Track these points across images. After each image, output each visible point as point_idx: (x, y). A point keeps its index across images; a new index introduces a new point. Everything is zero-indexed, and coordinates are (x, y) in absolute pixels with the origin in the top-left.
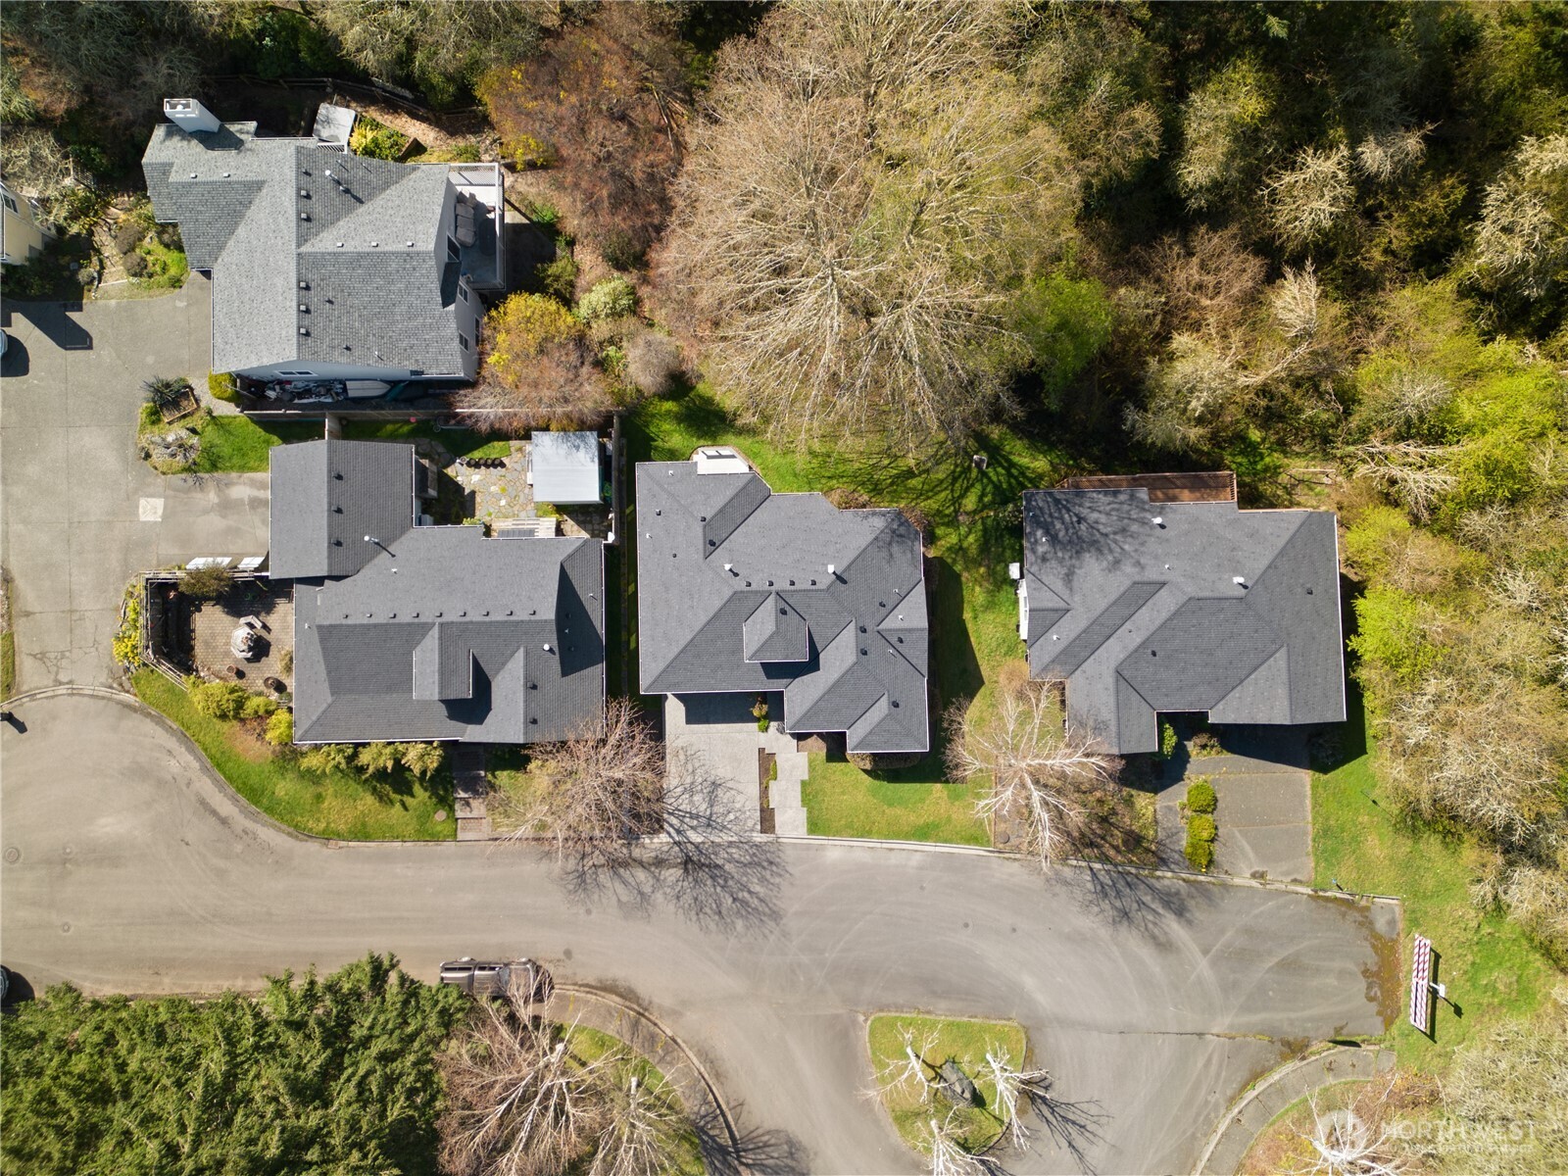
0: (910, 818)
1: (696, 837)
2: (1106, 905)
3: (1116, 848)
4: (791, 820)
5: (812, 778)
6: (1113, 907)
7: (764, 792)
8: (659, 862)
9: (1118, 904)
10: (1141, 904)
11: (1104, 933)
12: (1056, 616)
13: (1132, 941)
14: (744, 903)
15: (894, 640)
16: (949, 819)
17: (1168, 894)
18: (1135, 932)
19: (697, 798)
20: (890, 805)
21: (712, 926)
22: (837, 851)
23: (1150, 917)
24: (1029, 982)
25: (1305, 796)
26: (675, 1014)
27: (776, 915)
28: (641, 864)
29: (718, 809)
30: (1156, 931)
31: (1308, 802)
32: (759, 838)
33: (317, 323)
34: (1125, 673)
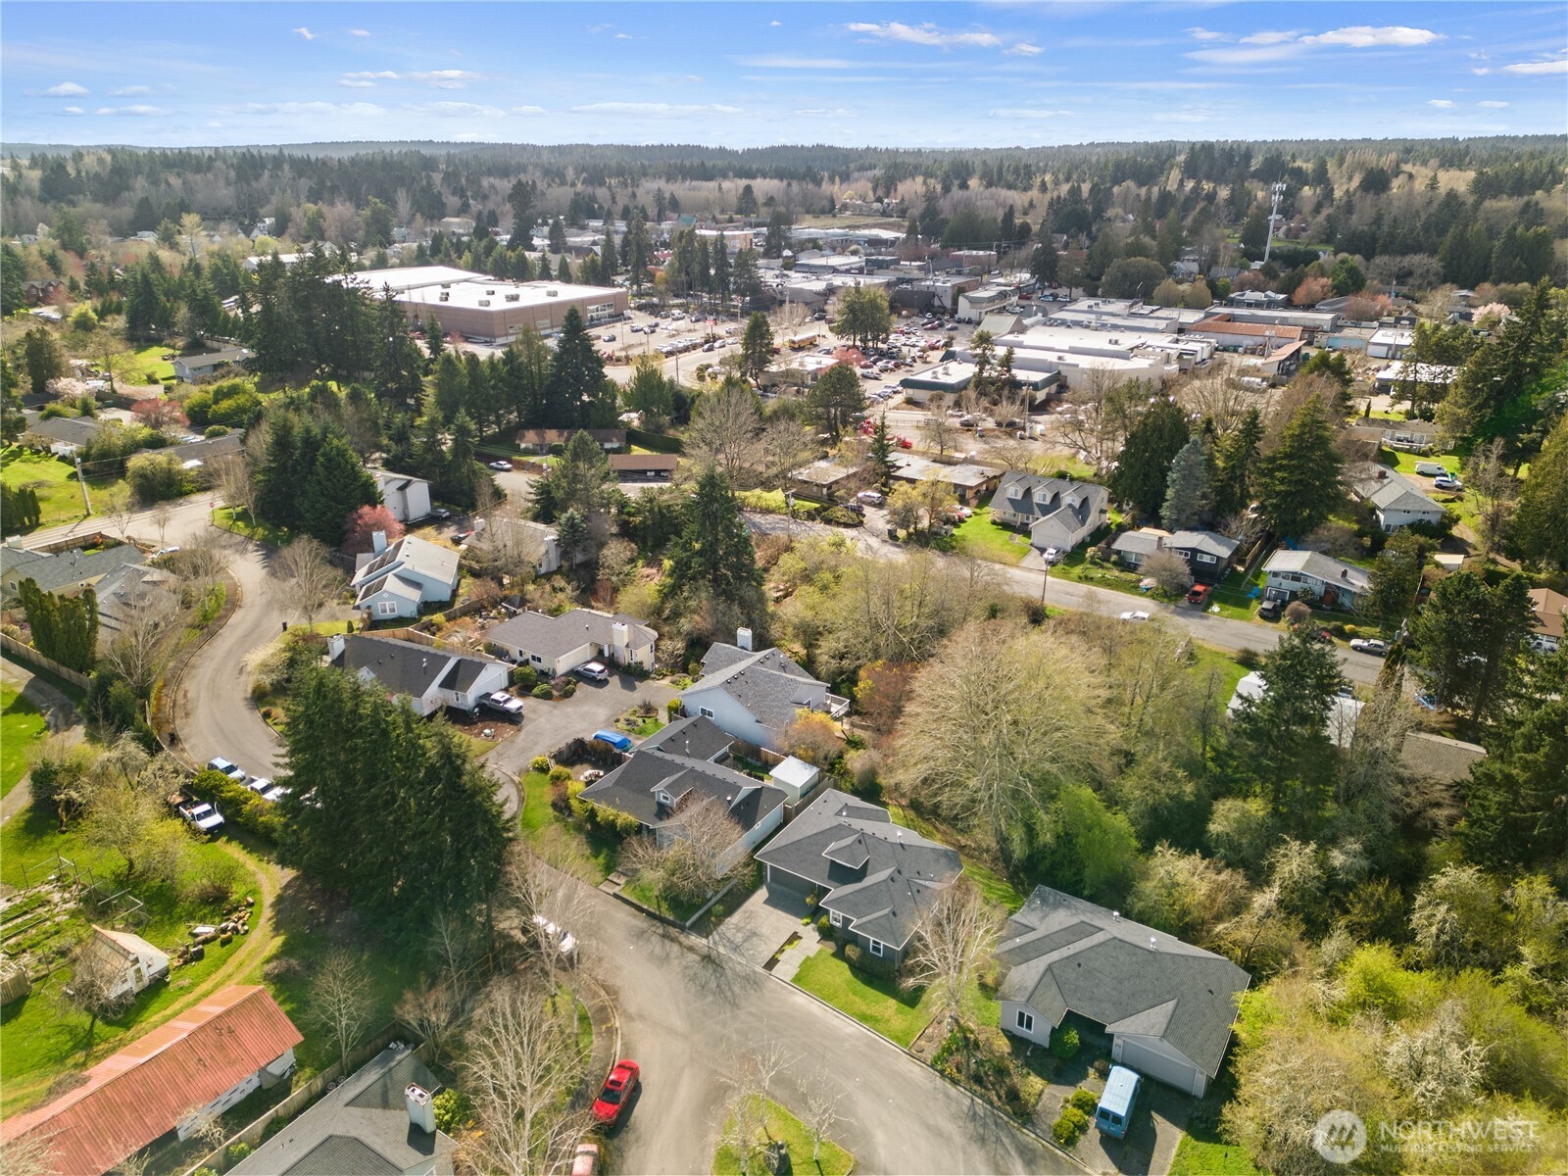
0: (862, 1006)
1: (721, 950)
2: (971, 1126)
3: (999, 1097)
4: (787, 968)
5: (815, 958)
6: (976, 1129)
7: (781, 951)
8: (691, 949)
9: (981, 1130)
10: (998, 1140)
11: (958, 1139)
12: (1025, 930)
13: (978, 1156)
14: (722, 991)
15: (914, 890)
16: (888, 1021)
17: (1025, 1147)
18: (982, 1153)
19: (740, 935)
20: (855, 994)
21: (693, 990)
22: (800, 999)
23: (1001, 1151)
24: (880, 1137)
25: (1173, 1146)
26: (630, 1018)
27: (735, 1005)
28: (680, 944)
29: (746, 945)
30: (1001, 1163)
31: (1174, 1151)
32: (759, 969)
33: (736, 684)
34: (1056, 972)
